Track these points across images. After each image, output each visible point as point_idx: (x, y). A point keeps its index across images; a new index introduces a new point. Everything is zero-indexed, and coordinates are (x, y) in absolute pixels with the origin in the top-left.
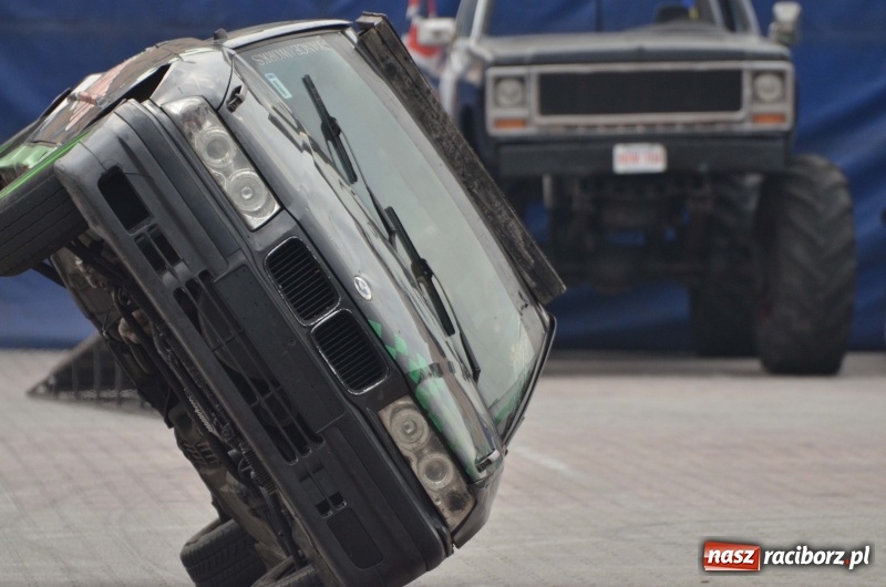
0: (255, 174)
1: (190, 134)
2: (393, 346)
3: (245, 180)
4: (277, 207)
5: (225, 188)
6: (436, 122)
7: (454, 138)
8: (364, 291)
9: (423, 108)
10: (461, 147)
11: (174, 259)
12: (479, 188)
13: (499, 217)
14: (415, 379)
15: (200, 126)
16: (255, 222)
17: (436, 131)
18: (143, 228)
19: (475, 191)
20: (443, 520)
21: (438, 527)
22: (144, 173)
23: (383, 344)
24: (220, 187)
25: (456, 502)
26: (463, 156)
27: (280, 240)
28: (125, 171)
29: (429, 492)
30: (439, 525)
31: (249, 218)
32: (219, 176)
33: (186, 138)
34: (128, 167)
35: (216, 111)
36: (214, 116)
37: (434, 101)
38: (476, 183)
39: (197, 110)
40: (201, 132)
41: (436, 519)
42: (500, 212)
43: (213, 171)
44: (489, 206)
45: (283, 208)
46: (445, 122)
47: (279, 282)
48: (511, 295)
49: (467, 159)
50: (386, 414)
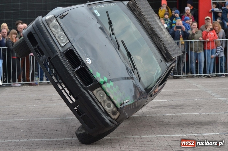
0: (64, 33)
1: (49, 24)
2: (96, 75)
3: (61, 35)
4: (68, 41)
5: (56, 37)
6: (144, 21)
7: (148, 24)
8: (89, 62)
9: (141, 18)
10: (150, 27)
11: (43, 54)
12: (154, 36)
13: (158, 42)
14: (102, 83)
15: (51, 22)
16: (63, 45)
17: (144, 23)
18: (36, 47)
19: (153, 36)
20: (111, 117)
21: (109, 119)
22: (36, 33)
23: (93, 75)
24: (55, 37)
25: (114, 113)
26: (150, 29)
27: (67, 49)
28: (32, 33)
29: (107, 111)
30: (110, 119)
31: (61, 44)
32: (55, 34)
33: (48, 25)
34: (33, 32)
35: (56, 18)
36: (55, 19)
37: (144, 17)
38: (153, 34)
39: (51, 18)
40: (51, 23)
41: (109, 117)
42: (158, 41)
43: (54, 33)
44: (156, 40)
45: (69, 41)
46: (146, 21)
47: (68, 59)
48: (157, 59)
49: (151, 29)
50: (95, 92)
